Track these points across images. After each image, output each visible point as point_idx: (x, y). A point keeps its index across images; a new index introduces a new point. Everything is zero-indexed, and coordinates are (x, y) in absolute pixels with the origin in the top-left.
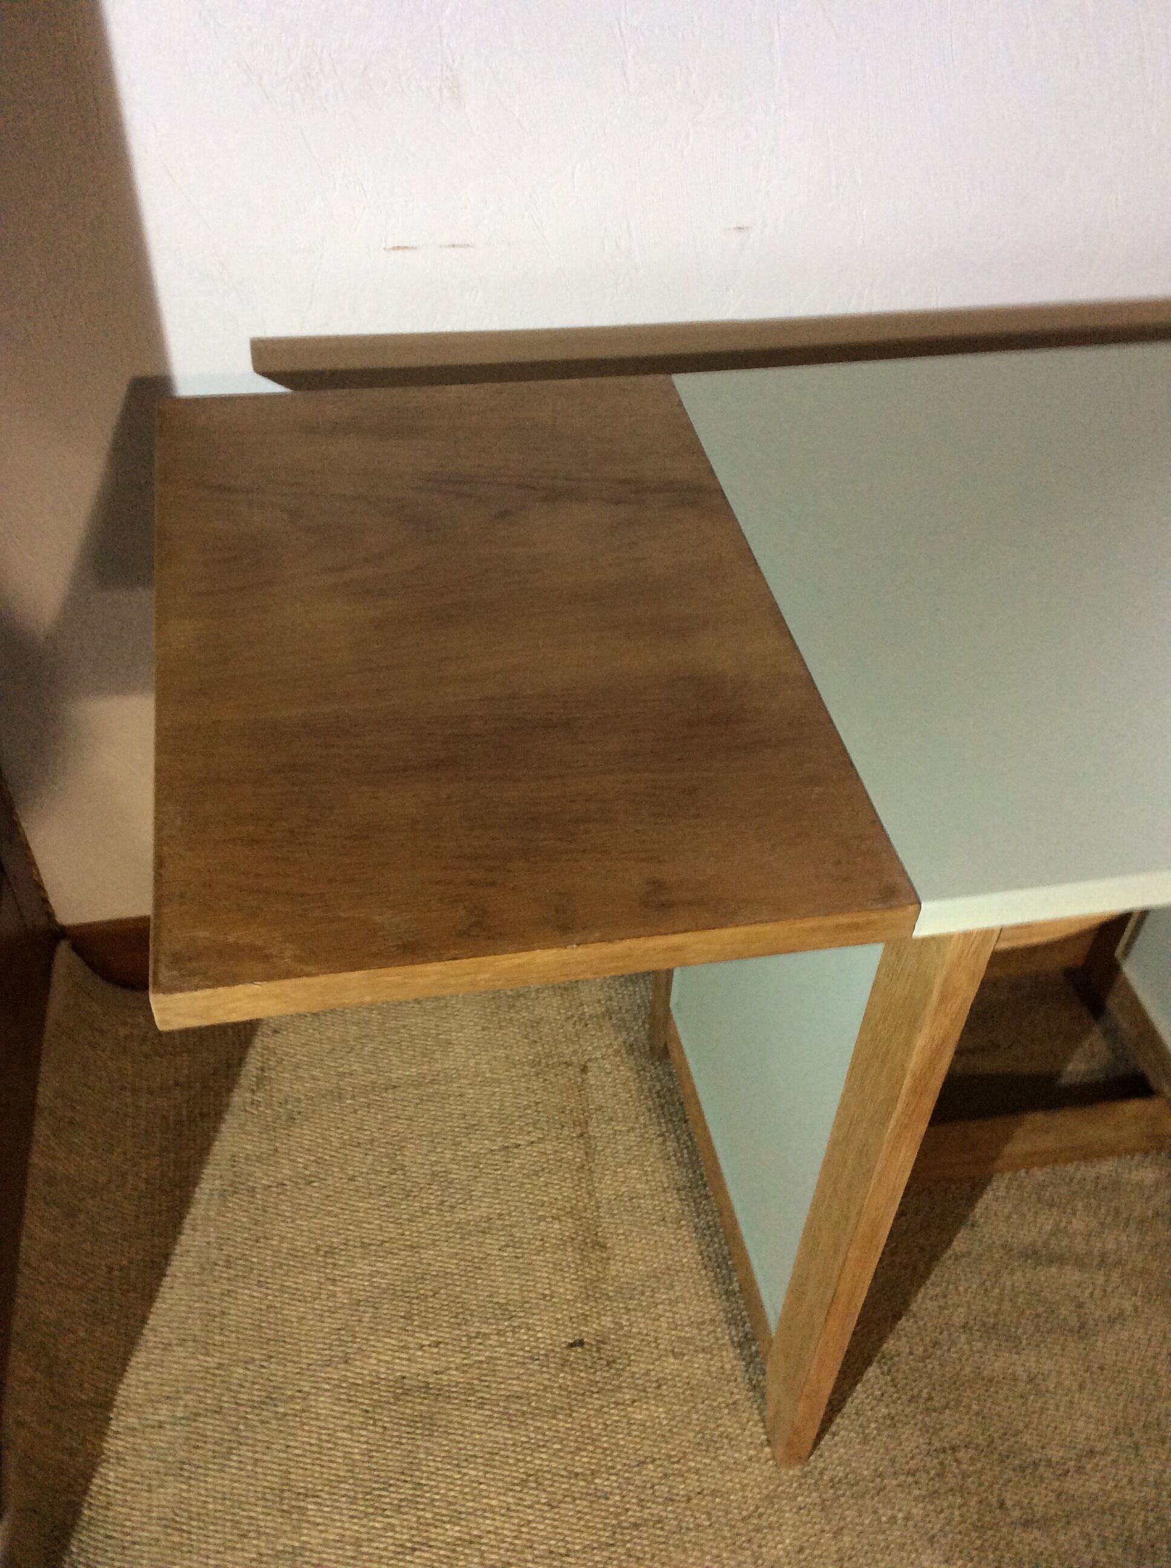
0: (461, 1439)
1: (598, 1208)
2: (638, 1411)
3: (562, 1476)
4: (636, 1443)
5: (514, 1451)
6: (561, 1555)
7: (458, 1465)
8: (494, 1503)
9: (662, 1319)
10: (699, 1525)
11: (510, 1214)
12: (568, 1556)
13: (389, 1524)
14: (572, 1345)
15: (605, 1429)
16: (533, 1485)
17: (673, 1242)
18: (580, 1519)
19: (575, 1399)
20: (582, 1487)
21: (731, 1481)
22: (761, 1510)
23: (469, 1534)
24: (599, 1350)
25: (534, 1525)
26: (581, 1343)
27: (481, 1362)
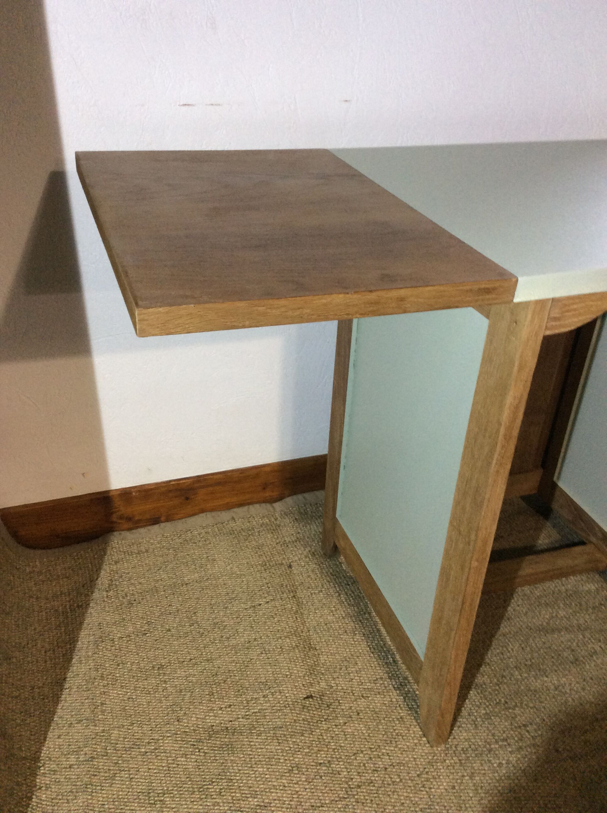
0: (251, 753)
1: (309, 631)
2: (349, 727)
3: (312, 765)
4: (351, 744)
5: (283, 756)
6: (319, 807)
7: (251, 767)
8: (275, 784)
9: (354, 680)
10: (393, 782)
11: (261, 638)
12: (322, 807)
13: (216, 802)
14: (305, 698)
15: (332, 739)
16: (297, 772)
17: (353, 643)
18: (326, 787)
19: (313, 725)
20: (325, 770)
21: (407, 757)
22: (427, 770)
23: (263, 802)
24: (321, 699)
25: (300, 793)
26: (311, 697)
27: (256, 712)
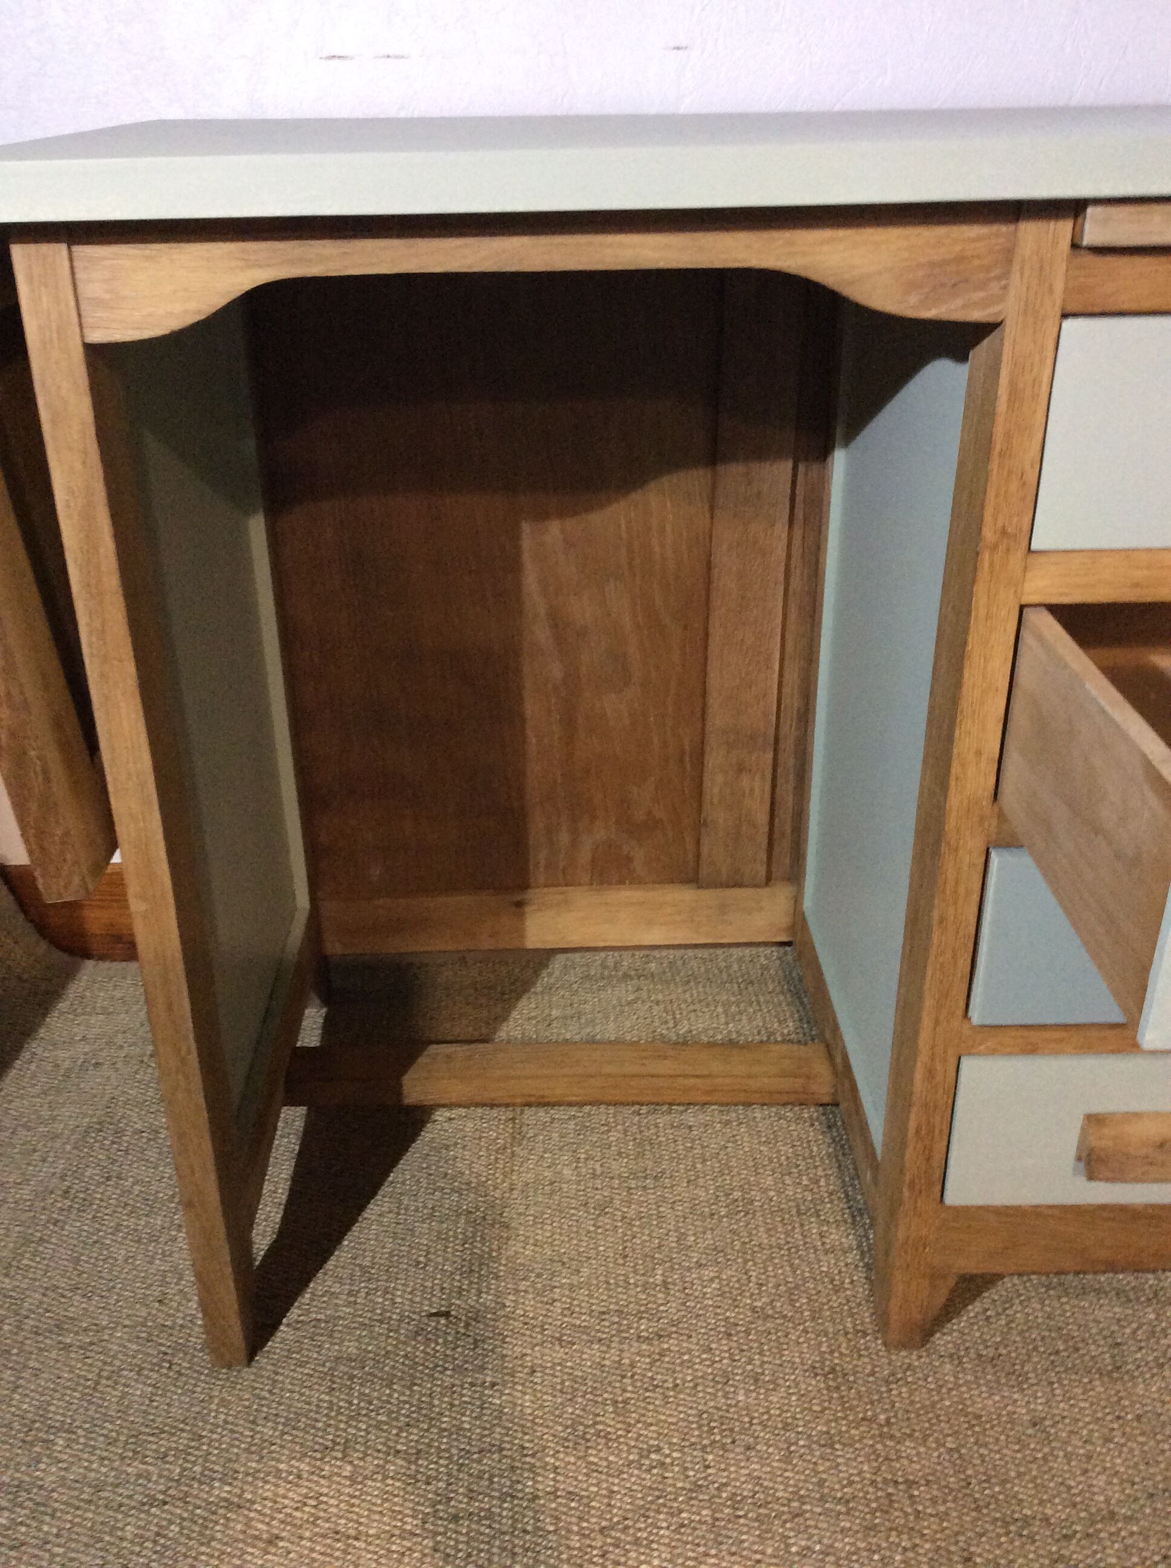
0: (267, 1395)
1: (512, 1190)
2: (497, 1394)
3: (379, 1451)
4: (485, 1429)
5: (327, 1415)
6: (349, 1537)
7: (253, 1422)
8: (282, 1466)
9: (558, 1304)
10: (539, 1529)
11: (403, 1183)
12: (356, 1539)
13: (147, 1471)
14: (431, 1315)
15: (450, 1410)
16: (340, 1455)
17: (592, 1229)
18: (387, 1500)
19: (422, 1372)
20: (402, 1467)
21: (597, 1485)
22: (629, 1523)
23: (240, 1496)
24: (467, 1325)
25: (325, 1499)
26: (447, 1315)
27: (319, 1320)
